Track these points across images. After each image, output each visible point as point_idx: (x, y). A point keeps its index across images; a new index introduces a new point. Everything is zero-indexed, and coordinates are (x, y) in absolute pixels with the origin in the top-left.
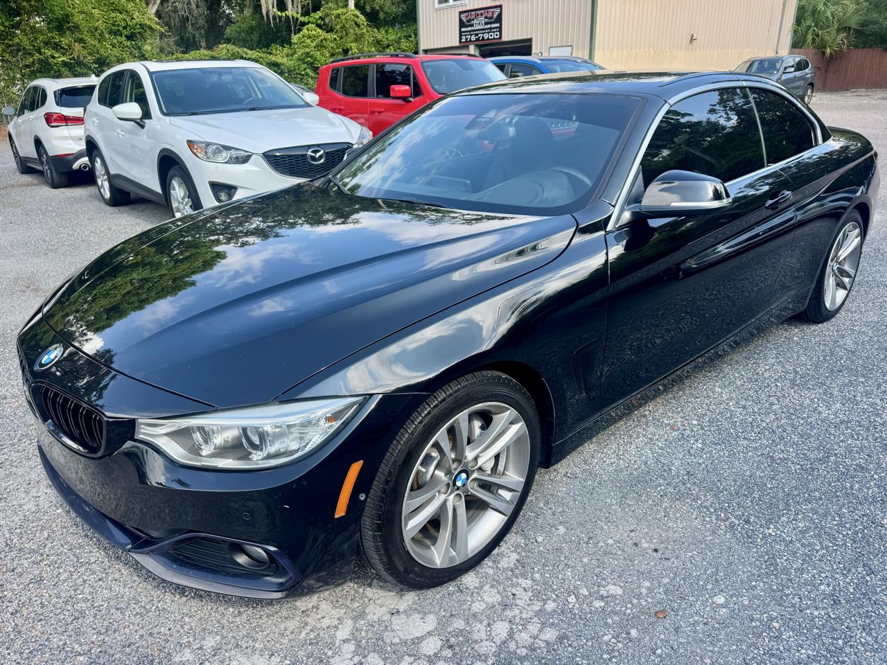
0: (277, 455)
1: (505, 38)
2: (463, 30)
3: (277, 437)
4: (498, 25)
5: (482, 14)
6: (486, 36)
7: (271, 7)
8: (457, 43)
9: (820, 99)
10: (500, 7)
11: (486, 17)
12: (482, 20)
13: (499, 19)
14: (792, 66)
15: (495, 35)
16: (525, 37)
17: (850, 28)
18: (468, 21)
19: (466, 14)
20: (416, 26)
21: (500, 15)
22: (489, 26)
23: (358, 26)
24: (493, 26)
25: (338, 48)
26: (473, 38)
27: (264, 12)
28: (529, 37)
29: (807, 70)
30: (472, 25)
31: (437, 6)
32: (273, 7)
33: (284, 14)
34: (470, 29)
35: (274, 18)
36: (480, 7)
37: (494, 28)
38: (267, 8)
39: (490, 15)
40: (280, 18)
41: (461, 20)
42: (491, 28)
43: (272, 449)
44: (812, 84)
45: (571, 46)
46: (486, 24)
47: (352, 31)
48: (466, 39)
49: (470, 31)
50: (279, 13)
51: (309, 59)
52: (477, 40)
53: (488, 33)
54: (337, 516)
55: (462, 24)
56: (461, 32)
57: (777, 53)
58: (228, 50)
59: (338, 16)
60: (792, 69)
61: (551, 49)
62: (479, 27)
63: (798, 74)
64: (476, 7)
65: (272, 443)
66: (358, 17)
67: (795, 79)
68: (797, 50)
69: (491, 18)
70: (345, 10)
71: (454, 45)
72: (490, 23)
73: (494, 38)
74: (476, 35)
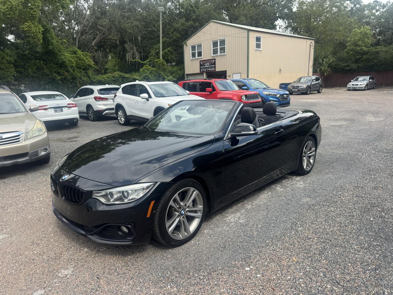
0: (132, 199)
1: (217, 70)
2: (201, 67)
3: (132, 194)
4: (214, 66)
5: (208, 62)
6: (210, 70)
7: (130, 58)
8: (199, 72)
9: (325, 91)
10: (215, 59)
11: (210, 63)
12: (208, 64)
13: (214, 64)
14: (315, 80)
15: (213, 69)
16: (224, 70)
17: (332, 67)
18: (203, 64)
19: (202, 62)
20: (184, 65)
21: (215, 62)
22: (211, 66)
23: (164, 65)
24: (212, 66)
25: (157, 73)
26: (205, 70)
27: (127, 59)
28: (225, 70)
29: (319, 81)
30: (205, 66)
31: (191, 58)
32: (131, 58)
33: (134, 60)
34: (204, 67)
35: (131, 61)
36: (208, 59)
37: (213, 67)
38: (128, 58)
39: (211, 62)
40: (133, 62)
41: (200, 64)
42: (211, 67)
43: (130, 198)
44: (321, 86)
45: (240, 73)
46: (210, 65)
47: (161, 67)
48: (203, 70)
49: (204, 68)
50: (133, 60)
51: (147, 77)
52: (207, 71)
53: (211, 68)
54: (147, 217)
55: (201, 65)
56: (200, 68)
57: (308, 75)
58: (118, 74)
59: (157, 62)
60: (315, 81)
61: (234, 74)
62: (207, 66)
63: (317, 82)
64: (206, 59)
65: (131, 196)
66: (164, 62)
67: (316, 84)
68: (315, 74)
69: (212, 63)
70: (159, 60)
71: (198, 72)
72: (211, 65)
73: (213, 70)
74: (206, 69)
